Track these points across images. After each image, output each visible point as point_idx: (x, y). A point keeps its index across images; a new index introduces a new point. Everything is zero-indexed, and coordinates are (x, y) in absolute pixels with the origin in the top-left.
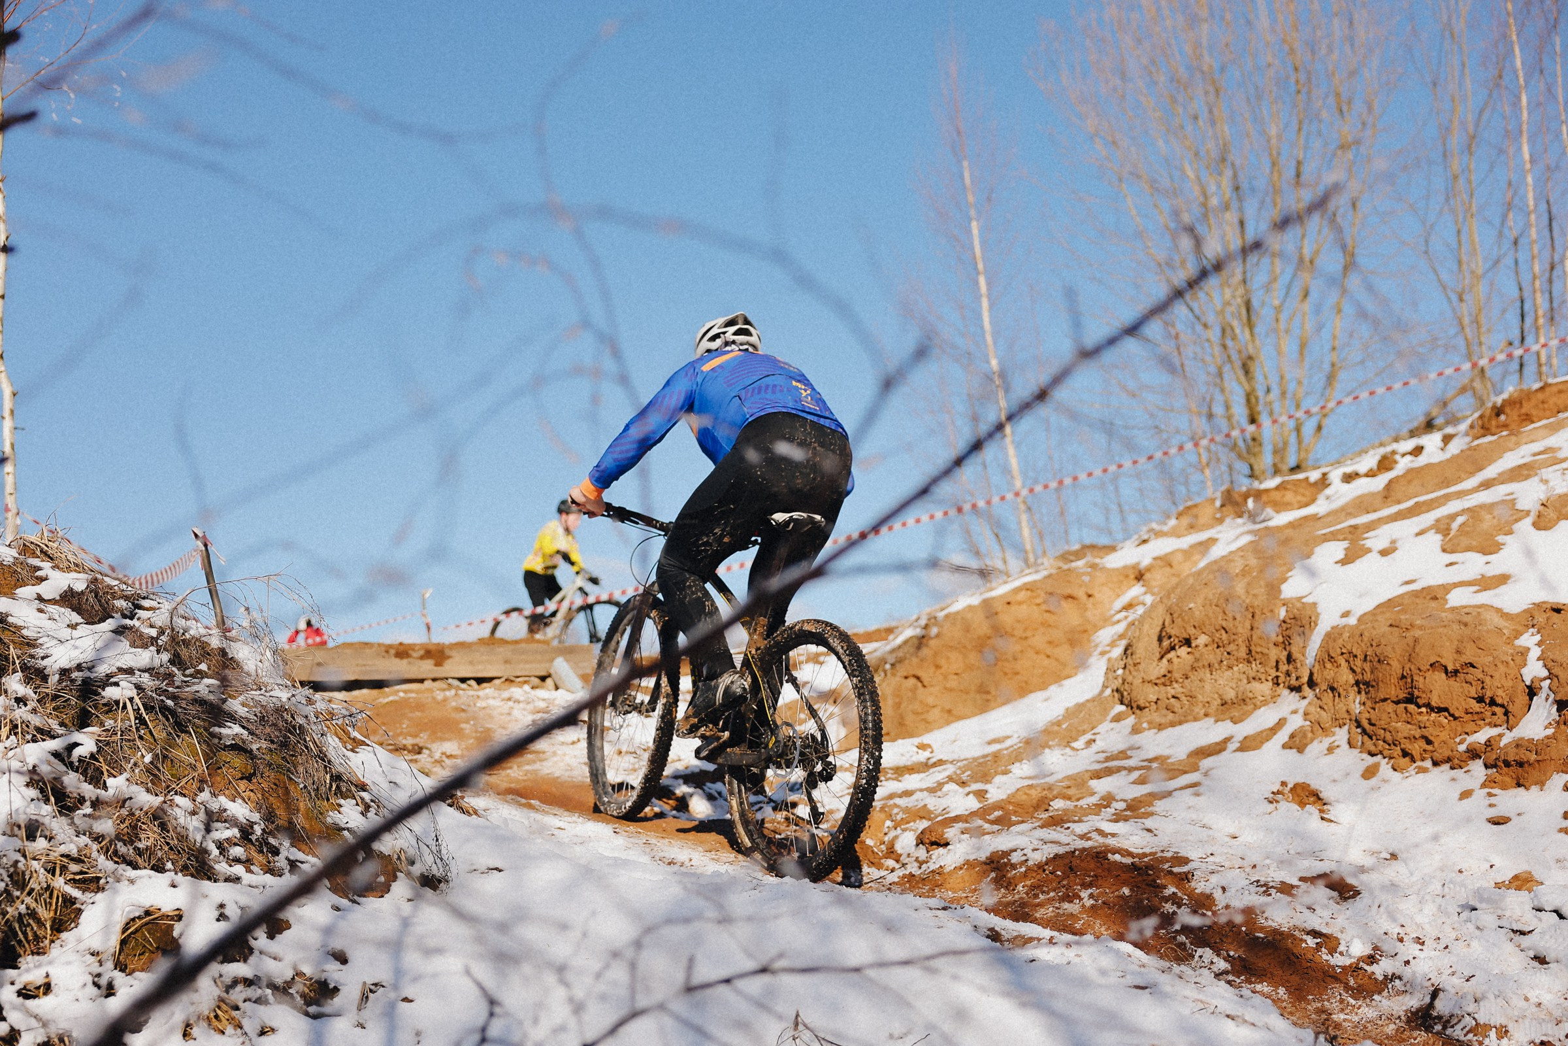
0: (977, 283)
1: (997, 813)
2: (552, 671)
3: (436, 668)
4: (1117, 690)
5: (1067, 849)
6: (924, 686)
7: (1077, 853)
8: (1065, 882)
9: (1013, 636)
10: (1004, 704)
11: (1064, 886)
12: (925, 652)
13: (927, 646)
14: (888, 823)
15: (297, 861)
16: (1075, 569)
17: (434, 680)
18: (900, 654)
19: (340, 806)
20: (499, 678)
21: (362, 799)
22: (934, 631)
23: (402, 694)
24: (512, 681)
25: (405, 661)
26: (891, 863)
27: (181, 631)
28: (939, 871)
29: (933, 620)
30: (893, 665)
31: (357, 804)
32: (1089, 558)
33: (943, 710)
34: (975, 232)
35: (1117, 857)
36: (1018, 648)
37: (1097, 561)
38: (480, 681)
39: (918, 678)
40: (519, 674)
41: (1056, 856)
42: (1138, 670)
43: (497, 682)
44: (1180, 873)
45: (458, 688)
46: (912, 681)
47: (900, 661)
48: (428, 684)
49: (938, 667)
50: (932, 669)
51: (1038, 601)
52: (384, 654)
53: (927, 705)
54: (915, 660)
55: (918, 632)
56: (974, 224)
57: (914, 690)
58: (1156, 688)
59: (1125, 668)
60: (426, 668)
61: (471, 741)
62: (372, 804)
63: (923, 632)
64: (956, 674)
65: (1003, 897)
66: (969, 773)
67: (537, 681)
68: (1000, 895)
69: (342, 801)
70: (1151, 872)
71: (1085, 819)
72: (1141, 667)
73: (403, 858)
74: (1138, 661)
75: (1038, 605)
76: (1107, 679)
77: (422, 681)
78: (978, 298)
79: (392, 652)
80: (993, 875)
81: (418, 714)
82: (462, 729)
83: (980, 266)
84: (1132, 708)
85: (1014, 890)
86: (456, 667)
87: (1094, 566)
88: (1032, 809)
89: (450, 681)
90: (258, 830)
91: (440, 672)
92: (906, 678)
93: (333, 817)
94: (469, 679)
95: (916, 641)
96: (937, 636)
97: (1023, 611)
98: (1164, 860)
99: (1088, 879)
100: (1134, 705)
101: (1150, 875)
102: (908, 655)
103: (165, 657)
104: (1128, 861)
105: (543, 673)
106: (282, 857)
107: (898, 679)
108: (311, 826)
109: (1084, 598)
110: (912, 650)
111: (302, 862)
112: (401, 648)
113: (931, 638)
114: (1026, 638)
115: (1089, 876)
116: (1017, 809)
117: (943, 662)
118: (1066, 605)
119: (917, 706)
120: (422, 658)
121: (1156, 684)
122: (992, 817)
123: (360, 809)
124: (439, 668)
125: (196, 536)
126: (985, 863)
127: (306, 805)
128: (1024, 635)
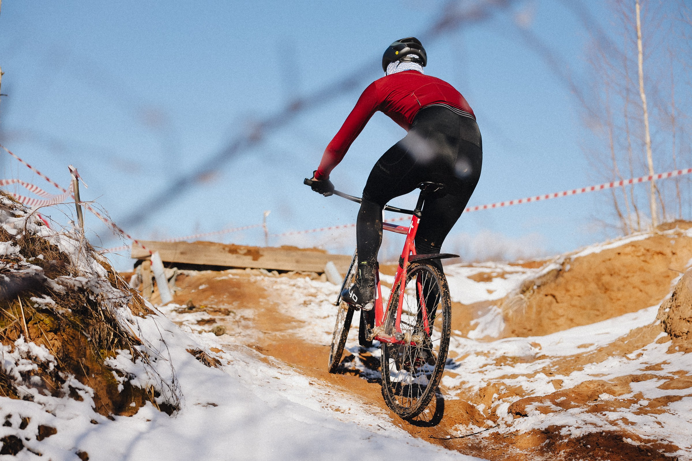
0: (636, 44)
1: (563, 399)
2: (325, 270)
3: (253, 262)
4: (664, 322)
5: (598, 430)
6: (557, 302)
7: (604, 434)
8: (591, 453)
9: (619, 275)
10: (608, 318)
11: (589, 456)
12: (560, 280)
13: (562, 276)
14: (496, 395)
15: (77, 388)
16: (667, 235)
17: (252, 269)
18: (544, 280)
19: (117, 353)
20: (292, 271)
21: (135, 350)
22: (568, 267)
23: (231, 276)
24: (300, 274)
25: (234, 256)
26: (490, 423)
27: (32, 233)
28: (515, 434)
29: (568, 260)
30: (539, 287)
31: (130, 354)
32: (677, 229)
33: (567, 318)
34: (638, 11)
35: (629, 441)
36: (622, 283)
37: (682, 231)
38: (280, 272)
39: (554, 296)
40: (304, 270)
41: (590, 434)
42: (678, 311)
43: (290, 273)
44: (669, 457)
45: (265, 275)
46: (550, 298)
47: (544, 284)
48: (248, 271)
49: (568, 291)
50: (564, 292)
51: (639, 254)
52: (222, 250)
53: (558, 315)
54: (553, 285)
55: (557, 267)
56: (638, 6)
57: (550, 304)
58: (688, 324)
59: (670, 308)
60: (247, 261)
61: (263, 310)
62: (142, 354)
63: (561, 267)
64: (579, 296)
65: (550, 458)
66: (557, 367)
67: (316, 275)
68: (548, 456)
69: (119, 351)
70: (650, 454)
71: (618, 409)
72: (680, 308)
73: (153, 392)
74: (679, 304)
75: (638, 256)
76: (659, 314)
77: (244, 269)
78: (637, 54)
79: (227, 249)
80: (547, 441)
81: (236, 289)
82: (259, 302)
83: (639, 34)
84: (671, 335)
85: (558, 454)
86: (266, 262)
87: (679, 234)
88: (587, 398)
89: (262, 270)
90: (52, 366)
91: (255, 264)
92: (546, 295)
93: (110, 361)
94: (274, 270)
95: (555, 273)
96: (570, 270)
97: (627, 260)
98: (661, 446)
99: (607, 453)
100: (673, 334)
101: (649, 456)
102: (549, 281)
103: (18, 248)
104: (636, 443)
105: (320, 270)
106: (66, 385)
107: (541, 296)
108: (93, 366)
109: (670, 254)
110: (552, 278)
111: (80, 390)
112: (233, 248)
113: (565, 272)
114: (628, 277)
115: (608, 451)
116: (577, 397)
117: (571, 288)
118: (657, 258)
119: (551, 315)
120: (245, 254)
121: (689, 321)
122: (558, 401)
123: (131, 357)
124: (256, 262)
125: (71, 171)
126: (543, 432)
127: (90, 352)
128: (626, 275)
